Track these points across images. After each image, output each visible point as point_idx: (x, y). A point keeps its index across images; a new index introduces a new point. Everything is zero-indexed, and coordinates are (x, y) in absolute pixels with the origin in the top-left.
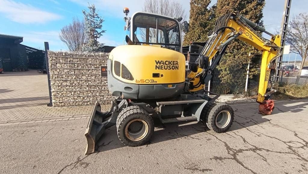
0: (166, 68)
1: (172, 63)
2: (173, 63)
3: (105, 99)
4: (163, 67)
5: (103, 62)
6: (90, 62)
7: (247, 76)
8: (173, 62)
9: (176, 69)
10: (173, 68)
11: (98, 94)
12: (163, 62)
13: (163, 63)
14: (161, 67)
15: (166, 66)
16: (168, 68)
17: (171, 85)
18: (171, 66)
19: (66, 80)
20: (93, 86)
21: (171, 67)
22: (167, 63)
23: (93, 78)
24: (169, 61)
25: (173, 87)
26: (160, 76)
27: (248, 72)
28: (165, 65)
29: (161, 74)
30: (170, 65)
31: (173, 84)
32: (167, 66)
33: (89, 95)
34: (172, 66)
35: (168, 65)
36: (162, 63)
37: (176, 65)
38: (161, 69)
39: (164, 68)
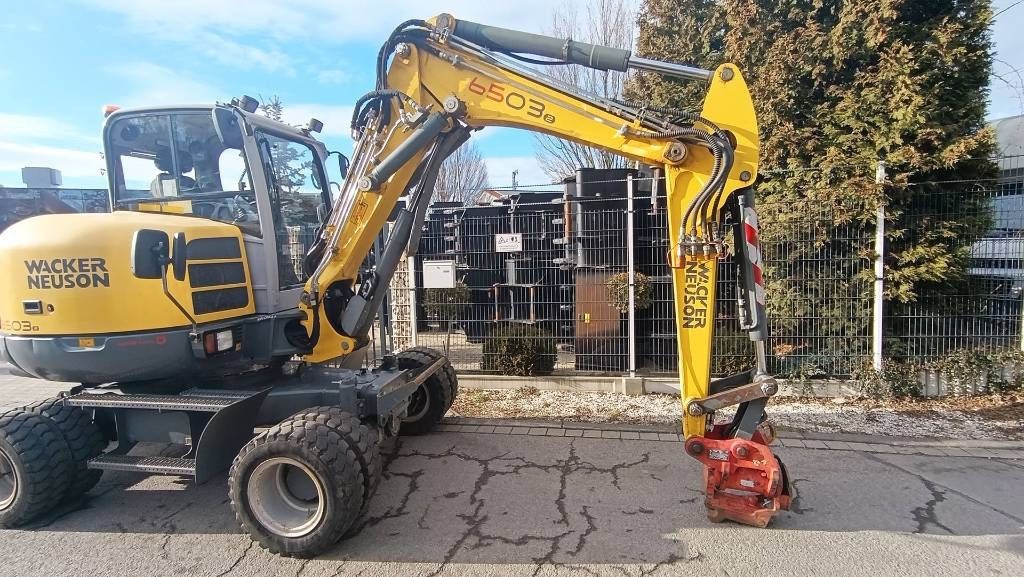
0: (57, 283)
1: (76, 265)
2: (81, 266)
4: (49, 279)
7: (878, 286)
8: (80, 261)
9: (95, 285)
10: (83, 281)
12: (46, 264)
13: (47, 269)
14: (44, 282)
15: (57, 276)
16: (65, 283)
17: (92, 341)
18: (72, 276)
21: (74, 279)
22: (59, 266)
24: (65, 261)
25: (97, 344)
26: (44, 308)
27: (879, 266)
28: (53, 273)
29: (46, 302)
30: (70, 272)
31: (98, 338)
32: (61, 277)
34: (76, 275)
35: (64, 274)
36: (43, 267)
37: (94, 270)
38: (44, 287)
39: (50, 284)
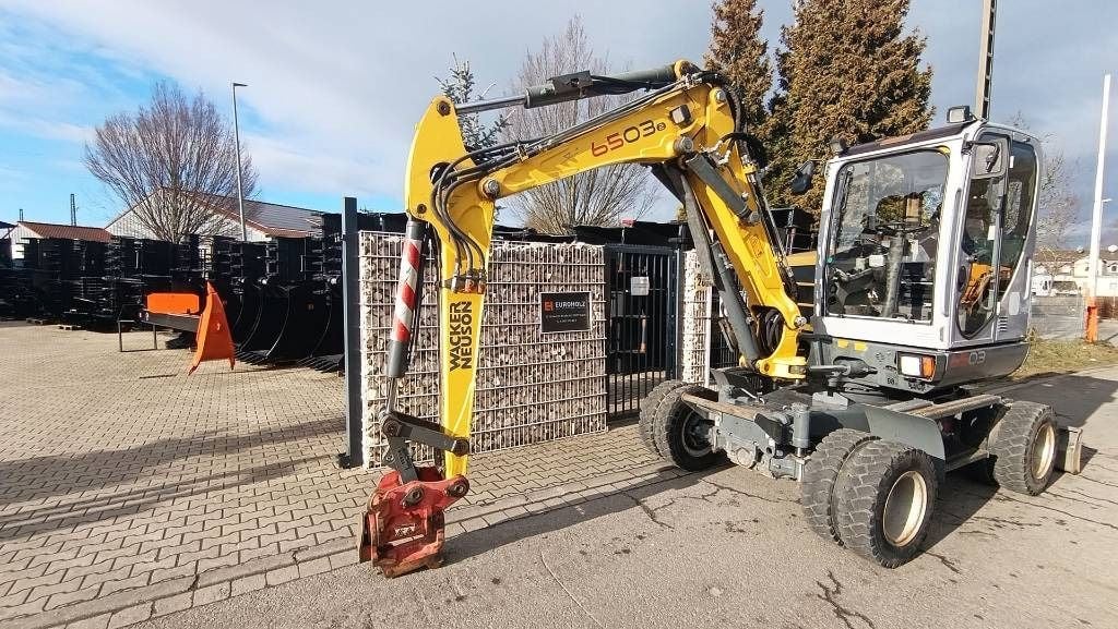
3: (552, 417)
5: (549, 276)
6: (508, 279)
11: (529, 401)
19: (423, 353)
20: (516, 368)
23: (515, 338)
33: (502, 406)
